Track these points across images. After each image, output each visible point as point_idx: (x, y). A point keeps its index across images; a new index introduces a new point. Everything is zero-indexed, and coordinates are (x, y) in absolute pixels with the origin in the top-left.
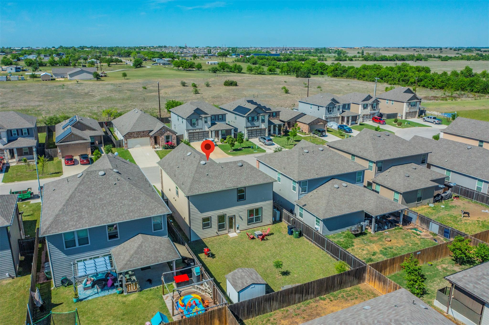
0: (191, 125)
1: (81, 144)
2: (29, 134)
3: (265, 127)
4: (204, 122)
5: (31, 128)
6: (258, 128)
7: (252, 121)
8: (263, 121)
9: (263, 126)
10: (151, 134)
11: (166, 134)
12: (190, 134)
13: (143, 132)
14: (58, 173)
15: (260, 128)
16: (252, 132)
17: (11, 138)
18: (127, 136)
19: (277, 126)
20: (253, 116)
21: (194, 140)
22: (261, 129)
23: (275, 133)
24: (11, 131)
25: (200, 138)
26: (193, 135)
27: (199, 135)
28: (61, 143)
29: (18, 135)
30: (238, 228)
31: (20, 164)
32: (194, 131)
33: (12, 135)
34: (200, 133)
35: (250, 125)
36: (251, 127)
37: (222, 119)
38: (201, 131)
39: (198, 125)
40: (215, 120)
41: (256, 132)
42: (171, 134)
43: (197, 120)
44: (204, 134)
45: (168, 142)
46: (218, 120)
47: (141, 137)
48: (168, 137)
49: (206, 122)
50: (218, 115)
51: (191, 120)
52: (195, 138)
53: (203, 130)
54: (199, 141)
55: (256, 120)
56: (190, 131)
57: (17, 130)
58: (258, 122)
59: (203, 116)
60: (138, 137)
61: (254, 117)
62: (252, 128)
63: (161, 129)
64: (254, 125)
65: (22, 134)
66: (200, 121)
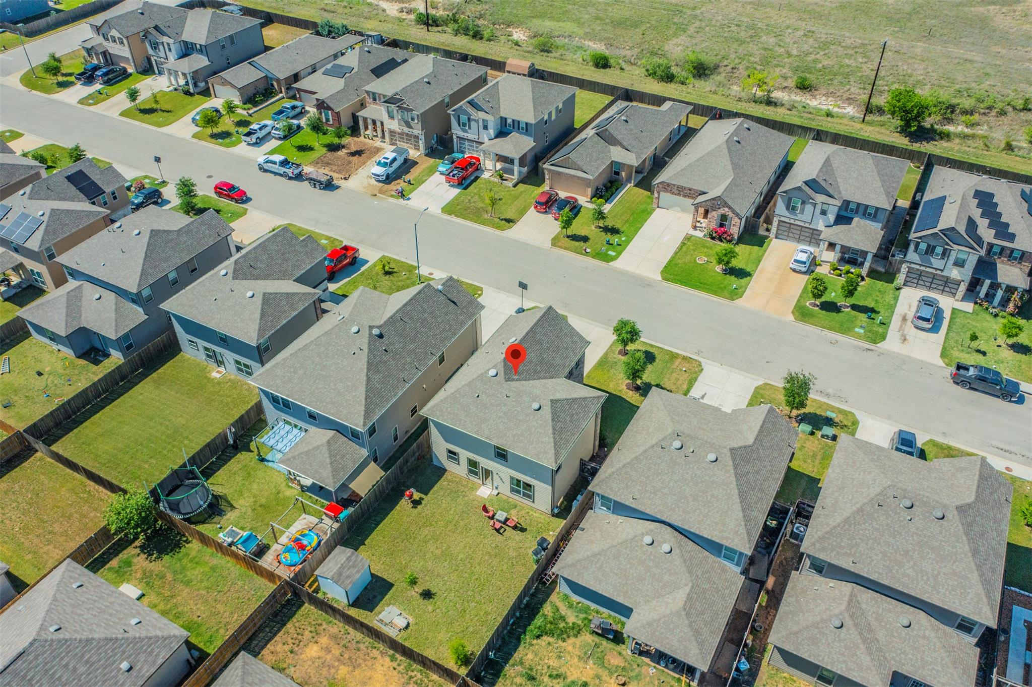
0: (788, 208)
2: (527, 131)
3: (959, 278)
4: (818, 211)
5: (531, 124)
6: (939, 272)
7: (926, 253)
8: (959, 264)
9: (955, 274)
10: (701, 199)
11: (722, 211)
12: (781, 224)
13: (690, 190)
14: (509, 221)
15: (945, 273)
16: (920, 275)
17: (505, 130)
18: (660, 186)
19: (1004, 287)
20: (932, 243)
21: (788, 236)
22: (948, 278)
23: (989, 297)
24: (506, 119)
25: (802, 238)
26: (790, 228)
27: (801, 231)
28: (552, 165)
29: (513, 128)
30: (497, 488)
31: (492, 179)
32: (792, 221)
33: (506, 126)
34: (803, 229)
35: (918, 258)
36: (921, 265)
37: (875, 216)
38: (807, 225)
39: (802, 212)
40: (857, 212)
41: (933, 279)
42: (731, 214)
43: (803, 203)
44: (812, 234)
45: (722, 225)
46: (864, 214)
47: (685, 196)
48: (724, 217)
49: (824, 213)
50: (867, 207)
51: (790, 199)
52: (791, 235)
53: (811, 227)
54: (798, 242)
55: (937, 255)
56: (783, 219)
57: (513, 121)
58: (943, 262)
59: (820, 198)
60: (679, 194)
61: (934, 247)
62: (923, 268)
63: (714, 199)
64: (931, 264)
65: (519, 129)
66: (809, 208)
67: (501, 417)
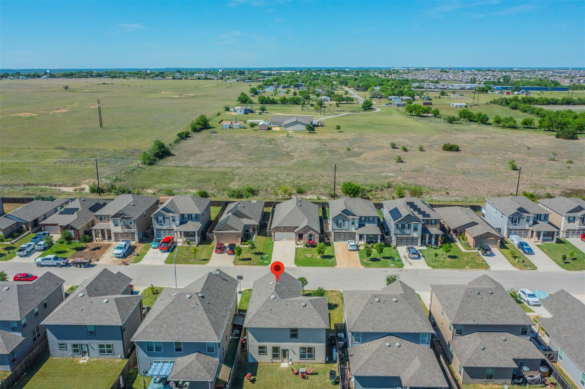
0: (337, 225)
1: (233, 233)
2: (196, 218)
3: (417, 236)
4: (351, 223)
5: (199, 214)
6: (409, 236)
7: (402, 228)
8: (415, 229)
9: (415, 235)
10: (296, 230)
11: (309, 233)
12: (335, 234)
13: (290, 227)
14: (205, 260)
15: (411, 236)
16: (402, 240)
17: (183, 221)
18: (275, 229)
19: (434, 235)
20: (403, 223)
21: (339, 239)
22: (413, 238)
23: (430, 243)
24: (184, 215)
25: (346, 238)
26: (339, 235)
27: (345, 235)
28: (217, 230)
29: (188, 219)
30: (291, 360)
31: (184, 245)
32: (340, 231)
33: (184, 219)
34: (346, 234)
35: (399, 232)
36: (401, 235)
37: (373, 221)
38: (347, 231)
39: (344, 226)
40: (365, 221)
41: (407, 240)
42: (314, 233)
43: (344, 221)
44: (350, 235)
45: (310, 240)
46: (369, 221)
47: (288, 232)
48: (311, 236)
49: (353, 223)
50: (369, 217)
51: (337, 221)
52: (341, 238)
53: (349, 231)
54: (345, 241)
55: (406, 228)
56: (336, 231)
57: (188, 215)
58: (409, 231)
59: (350, 217)
60: (285, 231)
61: (404, 225)
62: (402, 236)
63: (304, 228)
64: (405, 232)
65: (192, 218)
66: (346, 223)
67: (288, 315)
